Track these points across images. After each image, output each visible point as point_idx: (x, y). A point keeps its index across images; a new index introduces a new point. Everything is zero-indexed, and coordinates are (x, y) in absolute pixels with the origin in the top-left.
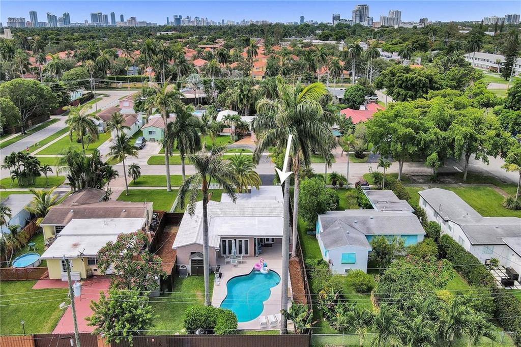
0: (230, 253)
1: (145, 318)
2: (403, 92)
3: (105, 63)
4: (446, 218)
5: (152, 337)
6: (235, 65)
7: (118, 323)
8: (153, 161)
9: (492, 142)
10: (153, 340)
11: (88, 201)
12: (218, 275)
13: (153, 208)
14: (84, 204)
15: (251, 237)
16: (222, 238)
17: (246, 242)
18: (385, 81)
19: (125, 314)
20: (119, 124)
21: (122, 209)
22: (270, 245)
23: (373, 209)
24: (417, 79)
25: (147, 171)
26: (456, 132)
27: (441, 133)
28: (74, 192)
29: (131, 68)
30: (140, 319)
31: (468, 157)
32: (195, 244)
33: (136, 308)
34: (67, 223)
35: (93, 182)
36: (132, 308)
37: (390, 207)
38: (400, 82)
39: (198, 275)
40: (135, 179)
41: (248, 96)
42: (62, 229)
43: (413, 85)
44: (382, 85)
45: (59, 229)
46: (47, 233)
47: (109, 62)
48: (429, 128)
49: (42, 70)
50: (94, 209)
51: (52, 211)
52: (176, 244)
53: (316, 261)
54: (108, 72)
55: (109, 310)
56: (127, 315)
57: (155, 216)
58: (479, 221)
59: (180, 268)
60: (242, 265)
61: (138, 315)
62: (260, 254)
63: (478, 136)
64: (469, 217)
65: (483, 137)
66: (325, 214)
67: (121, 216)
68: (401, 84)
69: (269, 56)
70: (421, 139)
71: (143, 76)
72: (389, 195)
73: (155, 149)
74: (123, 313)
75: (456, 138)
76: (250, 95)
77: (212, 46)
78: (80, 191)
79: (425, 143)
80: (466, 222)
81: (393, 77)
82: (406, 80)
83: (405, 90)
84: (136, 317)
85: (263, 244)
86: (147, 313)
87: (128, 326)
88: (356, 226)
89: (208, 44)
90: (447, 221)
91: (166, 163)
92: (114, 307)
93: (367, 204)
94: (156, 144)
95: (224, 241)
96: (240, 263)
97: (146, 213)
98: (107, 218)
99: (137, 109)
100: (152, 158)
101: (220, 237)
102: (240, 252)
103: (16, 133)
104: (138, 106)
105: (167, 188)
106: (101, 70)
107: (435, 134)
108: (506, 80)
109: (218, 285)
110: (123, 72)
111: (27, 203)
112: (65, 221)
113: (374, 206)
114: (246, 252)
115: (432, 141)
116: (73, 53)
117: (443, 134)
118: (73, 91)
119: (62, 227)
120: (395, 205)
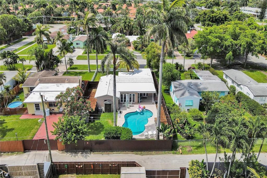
0: (125, 101)
1: (84, 131)
2: (210, 23)
3: (51, 10)
4: (239, 83)
5: (87, 141)
6: (120, 12)
7: (69, 133)
8: (79, 58)
9: (261, 46)
10: (88, 143)
11: (47, 75)
12: (119, 112)
13: (82, 79)
14: (45, 77)
15: (136, 93)
16: (121, 93)
17: (134, 95)
18: (201, 18)
19: (73, 129)
20: (61, 38)
21: (65, 79)
22: (146, 98)
23: (200, 79)
24: (219, 16)
25: (77, 62)
26: (242, 41)
27: (234, 41)
28: (39, 71)
29: (64, 13)
30: (81, 132)
31: (247, 54)
32: (107, 95)
33: (79, 126)
34: (36, 86)
35: (49, 66)
36: (76, 126)
37: (209, 78)
38: (209, 18)
39: (108, 112)
40: (70, 66)
41: (128, 25)
42: (34, 89)
43: (216, 20)
44: (199, 20)
45: (32, 89)
46: (26, 91)
47: (52, 9)
48: (227, 39)
49: (17, 14)
50: (50, 79)
51: (28, 80)
52: (96, 95)
53: (171, 105)
54: (52, 15)
55: (63, 127)
56: (74, 129)
57: (83, 83)
58: (257, 85)
59: (99, 108)
60: (131, 107)
61: (79, 129)
62: (141, 102)
63: (253, 43)
64: (251, 83)
65: (256, 44)
66: (175, 81)
67: (65, 82)
68: (210, 19)
69: (137, 8)
70: (223, 45)
71: (71, 17)
72: (207, 73)
73: (80, 52)
74: (72, 128)
75: (242, 44)
76: (129, 25)
77: (106, 4)
78: (42, 70)
79: (225, 47)
80: (250, 85)
81: (205, 15)
82: (213, 17)
83: (212, 23)
84: (79, 130)
85: (142, 97)
86: (84, 128)
87: (74, 135)
88: (192, 87)
89: (104, 3)
90: (240, 85)
91: (88, 59)
92: (66, 125)
93: (196, 77)
94: (80, 50)
95: (122, 95)
96: (130, 106)
97: (79, 81)
98: (58, 83)
99: (69, 32)
100: (79, 56)
101: (120, 92)
102: (130, 101)
103: (5, 44)
104: (69, 31)
105: (88, 71)
106: (49, 14)
107: (231, 42)
108: (261, 21)
109: (119, 117)
110: (60, 15)
111: (14, 76)
112: (35, 85)
113: (200, 78)
114: (134, 101)
115: (229, 46)
116: (33, 5)
117: (235, 42)
118: (34, 23)
119: (34, 88)
120: (211, 77)
